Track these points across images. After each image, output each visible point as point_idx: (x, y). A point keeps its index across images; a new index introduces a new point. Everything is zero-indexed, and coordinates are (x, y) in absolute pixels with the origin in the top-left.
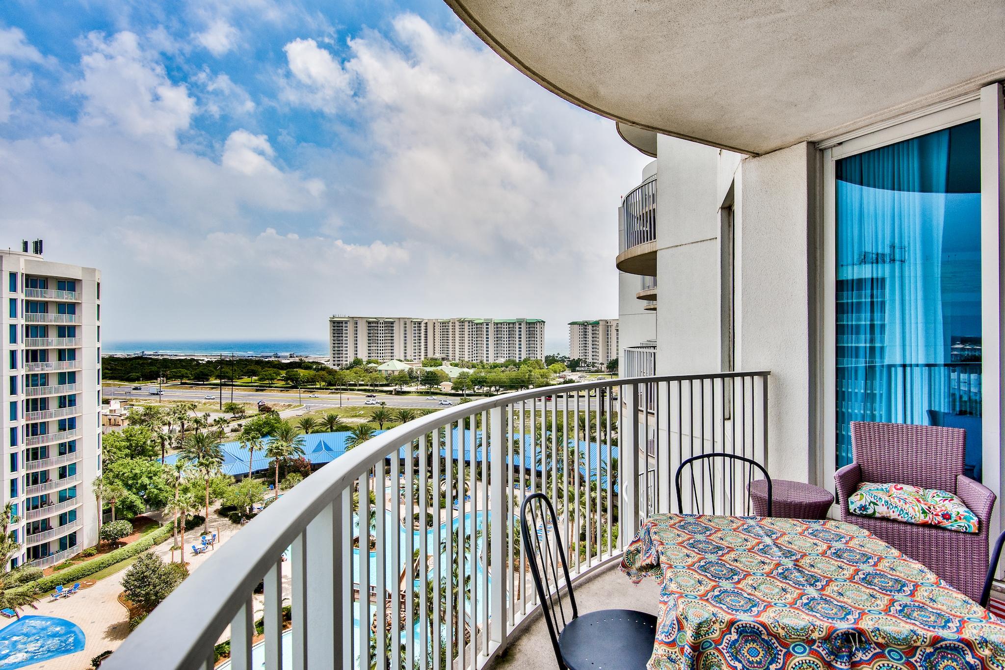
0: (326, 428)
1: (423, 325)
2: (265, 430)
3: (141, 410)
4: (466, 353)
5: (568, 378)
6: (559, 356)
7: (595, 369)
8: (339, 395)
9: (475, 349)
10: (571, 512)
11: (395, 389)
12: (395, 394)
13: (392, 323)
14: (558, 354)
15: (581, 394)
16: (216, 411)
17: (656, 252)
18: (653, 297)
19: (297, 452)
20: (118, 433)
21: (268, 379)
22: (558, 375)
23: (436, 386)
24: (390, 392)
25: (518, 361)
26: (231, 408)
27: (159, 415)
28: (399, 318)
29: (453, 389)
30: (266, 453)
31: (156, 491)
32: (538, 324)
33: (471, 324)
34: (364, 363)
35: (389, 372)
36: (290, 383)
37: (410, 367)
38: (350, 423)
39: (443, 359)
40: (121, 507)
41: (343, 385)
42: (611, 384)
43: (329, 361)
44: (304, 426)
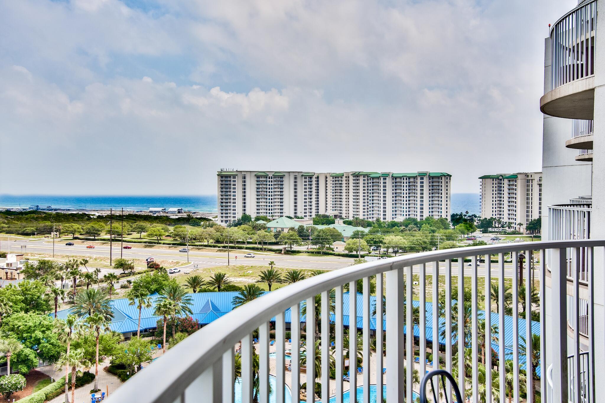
0: (214, 287)
1: (314, 179)
2: (154, 287)
3: (36, 264)
4: (361, 210)
5: (478, 240)
6: (468, 215)
7: (512, 230)
8: (226, 253)
9: (371, 206)
10: (482, 394)
11: (285, 248)
12: (285, 253)
13: (282, 177)
14: (467, 212)
15: (493, 258)
16: (106, 266)
17: (593, 90)
18: (588, 146)
19: (184, 312)
20: (15, 287)
21: (156, 235)
22: (466, 236)
23: (328, 246)
24: (279, 251)
25: (419, 220)
26: (121, 265)
27: (53, 270)
28: (289, 172)
29: (346, 249)
30: (154, 311)
31: (49, 346)
32: (443, 178)
33: (366, 178)
34: (253, 220)
35: (278, 229)
36: (179, 240)
37: (301, 224)
38: (238, 283)
39: (336, 216)
40: (16, 360)
41: (231, 242)
42: (532, 249)
43: (217, 217)
44: (191, 284)
